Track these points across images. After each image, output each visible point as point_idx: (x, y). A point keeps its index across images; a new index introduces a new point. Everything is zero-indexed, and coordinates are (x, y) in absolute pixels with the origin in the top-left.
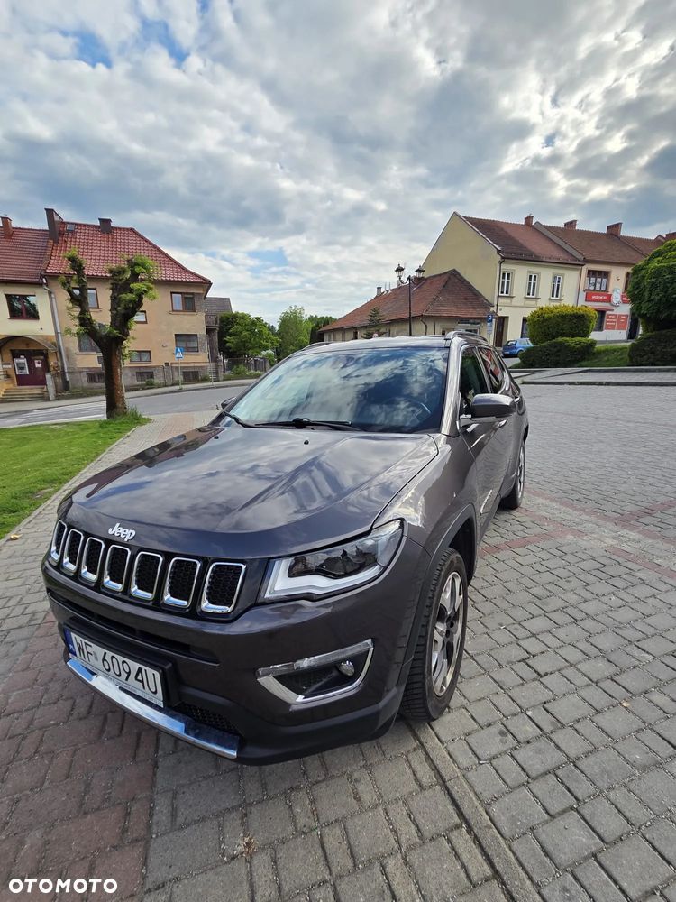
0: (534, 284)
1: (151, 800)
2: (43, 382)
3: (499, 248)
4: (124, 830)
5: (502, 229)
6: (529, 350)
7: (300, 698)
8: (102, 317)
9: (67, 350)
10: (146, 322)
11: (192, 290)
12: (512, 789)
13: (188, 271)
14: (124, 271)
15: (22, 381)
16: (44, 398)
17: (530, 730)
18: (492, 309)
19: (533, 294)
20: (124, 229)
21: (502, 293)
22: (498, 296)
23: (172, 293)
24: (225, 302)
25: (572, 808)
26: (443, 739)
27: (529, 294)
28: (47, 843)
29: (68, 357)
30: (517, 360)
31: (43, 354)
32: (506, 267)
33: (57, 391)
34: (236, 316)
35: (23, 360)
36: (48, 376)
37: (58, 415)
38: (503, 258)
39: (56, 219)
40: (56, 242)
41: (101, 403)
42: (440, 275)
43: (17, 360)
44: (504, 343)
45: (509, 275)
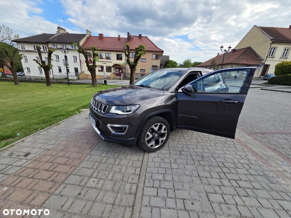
0: (287, 52)
2: (121, 75)
3: (272, 38)
5: (276, 31)
6: (273, 78)
8: (132, 60)
9: (127, 68)
10: (145, 62)
11: (158, 53)
13: (158, 48)
14: (139, 49)
15: (117, 75)
16: (120, 79)
17: (168, 161)
18: (263, 62)
19: (285, 56)
20: (144, 37)
21: (269, 55)
22: (267, 57)
23: (153, 54)
24: (168, 57)
26: (149, 156)
27: (283, 56)
29: (127, 70)
30: (267, 81)
31: (120, 69)
32: (273, 46)
33: (123, 78)
34: (169, 61)
35: (118, 70)
36: (122, 74)
37: (122, 83)
38: (272, 42)
39: (129, 35)
40: (128, 41)
41: (128, 81)
42: (243, 49)
43: (116, 70)
44: (265, 75)
45: (274, 48)
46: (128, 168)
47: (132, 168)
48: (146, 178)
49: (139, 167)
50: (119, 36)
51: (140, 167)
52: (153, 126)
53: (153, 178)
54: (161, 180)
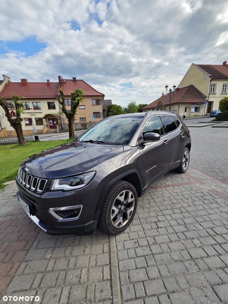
0: (226, 88)
1: (34, 241)
2: (56, 128)
3: (210, 75)
4: (25, 247)
5: (213, 68)
6: (219, 114)
7: (61, 218)
8: (68, 108)
9: (63, 118)
10: (85, 109)
11: (99, 98)
12: (129, 258)
13: (98, 92)
14: (75, 94)
15: (51, 127)
16: (56, 132)
17: (145, 243)
18: (206, 99)
19: (225, 92)
20: (80, 80)
21: (211, 92)
22: (209, 94)
23: (93, 99)
24: (110, 101)
25: (144, 267)
26: (117, 241)
27: (223, 92)
28: (8, 246)
29: (63, 120)
30: (214, 118)
31: (54, 120)
32: (213, 82)
33: (60, 130)
34: (112, 106)
35: (51, 121)
36: (57, 126)
37: (59, 137)
38: (211, 79)
39: (61, 79)
40: (61, 86)
41: (67, 134)
42: (186, 87)
43: (50, 121)
44: (211, 112)
45: (214, 85)
46: (91, 270)
47: (97, 268)
48: (122, 283)
49: (107, 265)
50: (48, 80)
51: (108, 263)
52: (118, 197)
53: (133, 280)
54: (144, 280)
